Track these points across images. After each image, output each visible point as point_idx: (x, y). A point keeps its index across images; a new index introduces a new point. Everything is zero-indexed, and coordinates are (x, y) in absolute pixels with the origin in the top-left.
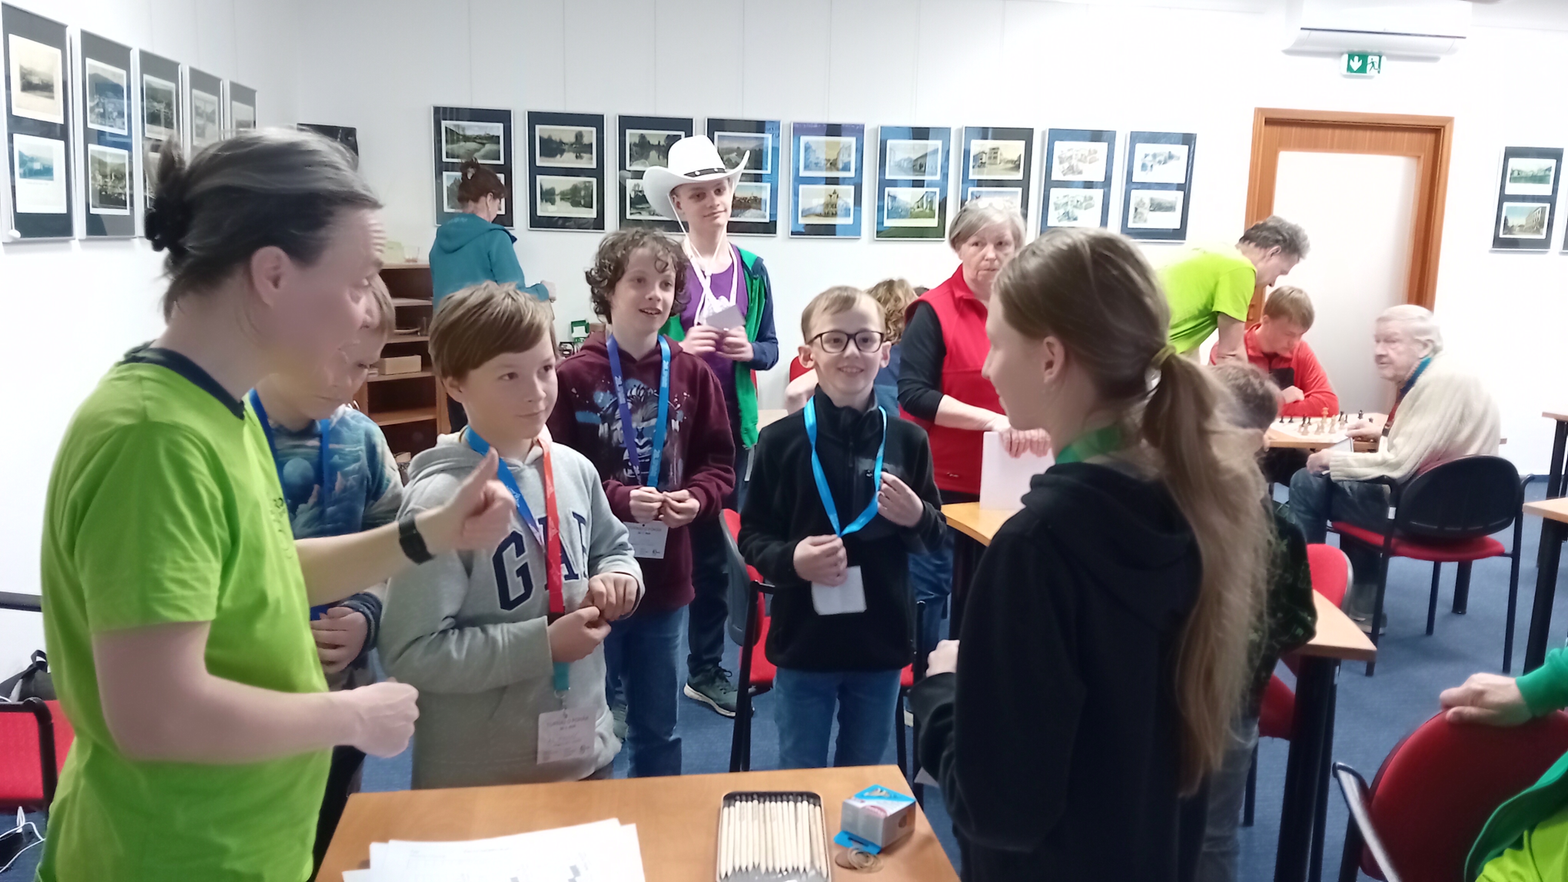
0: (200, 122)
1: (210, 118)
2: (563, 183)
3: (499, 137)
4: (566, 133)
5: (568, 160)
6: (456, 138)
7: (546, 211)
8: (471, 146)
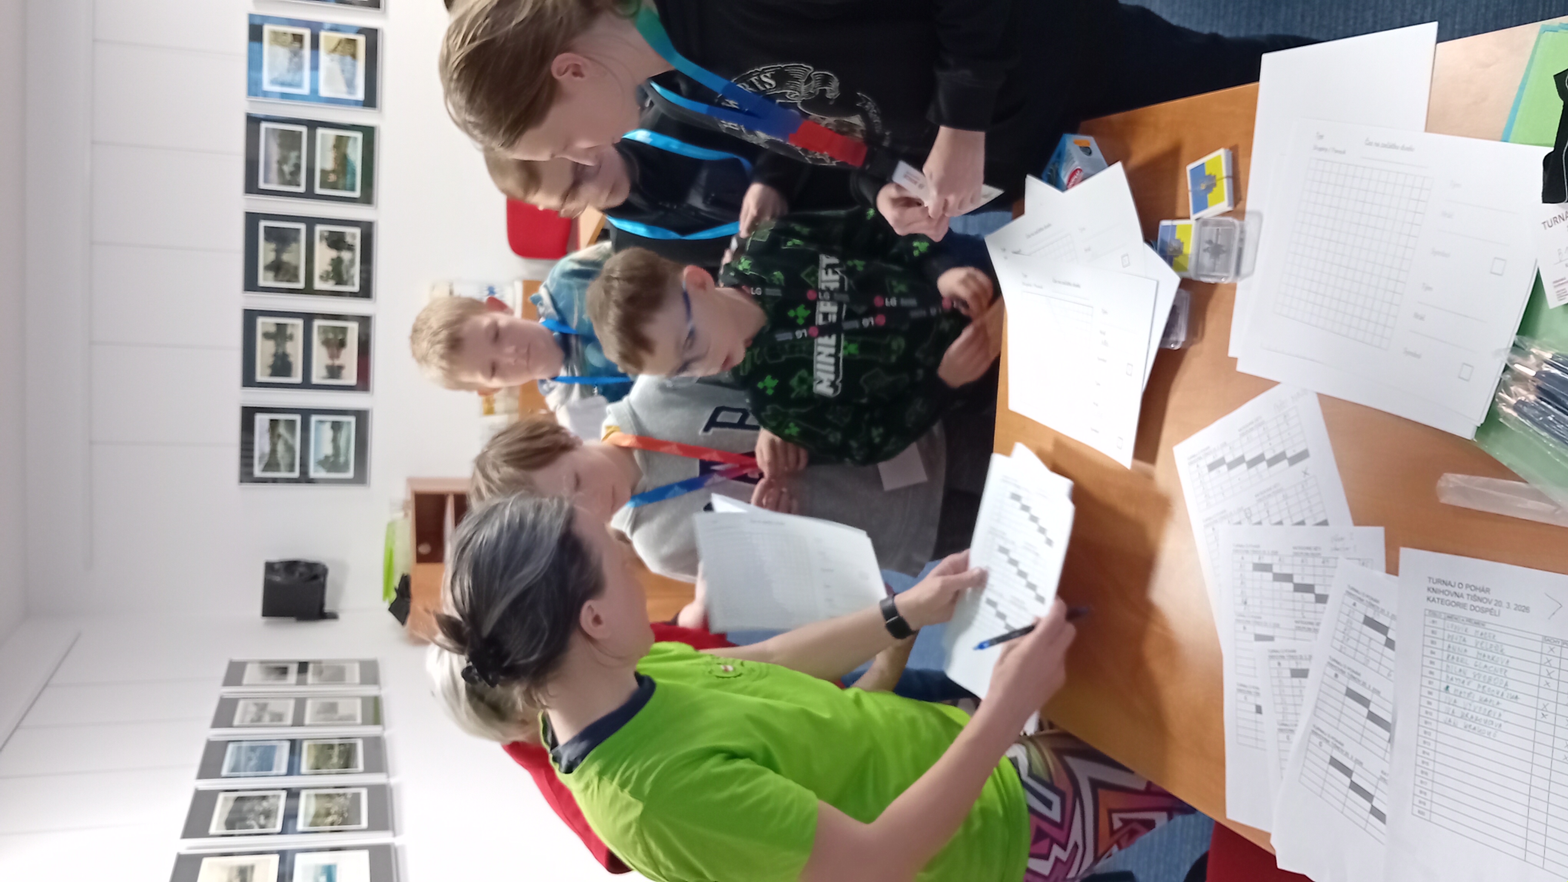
0: (266, 719)
1: (262, 708)
2: (320, 356)
3: (272, 420)
4: (264, 350)
5: (295, 350)
6: (271, 464)
7: (350, 377)
8: (281, 448)
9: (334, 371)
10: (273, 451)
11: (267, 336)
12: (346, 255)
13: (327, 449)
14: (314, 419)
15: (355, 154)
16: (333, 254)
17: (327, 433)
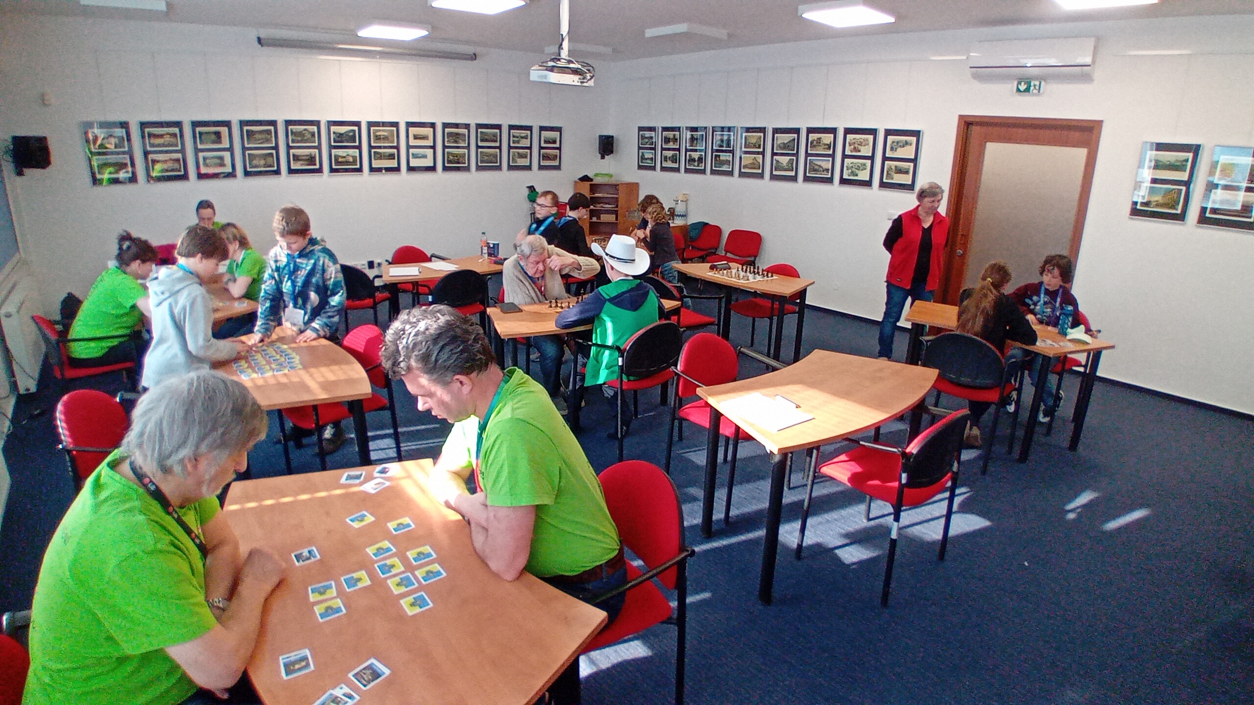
2: (669, 154)
3: (654, 137)
4: (671, 134)
5: (671, 145)
6: (643, 137)
7: (665, 165)
8: (647, 140)
9: (666, 159)
10: (647, 138)
11: (674, 135)
12: (696, 164)
13: (646, 156)
14: (653, 151)
15: (725, 168)
16: (697, 159)
17: (650, 156)
